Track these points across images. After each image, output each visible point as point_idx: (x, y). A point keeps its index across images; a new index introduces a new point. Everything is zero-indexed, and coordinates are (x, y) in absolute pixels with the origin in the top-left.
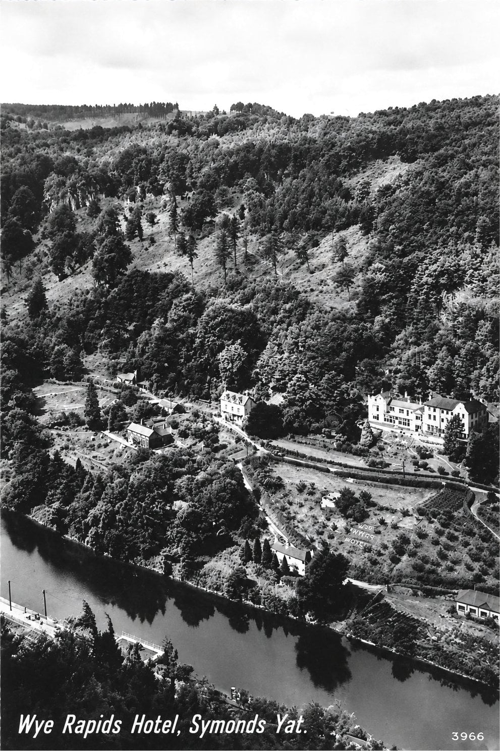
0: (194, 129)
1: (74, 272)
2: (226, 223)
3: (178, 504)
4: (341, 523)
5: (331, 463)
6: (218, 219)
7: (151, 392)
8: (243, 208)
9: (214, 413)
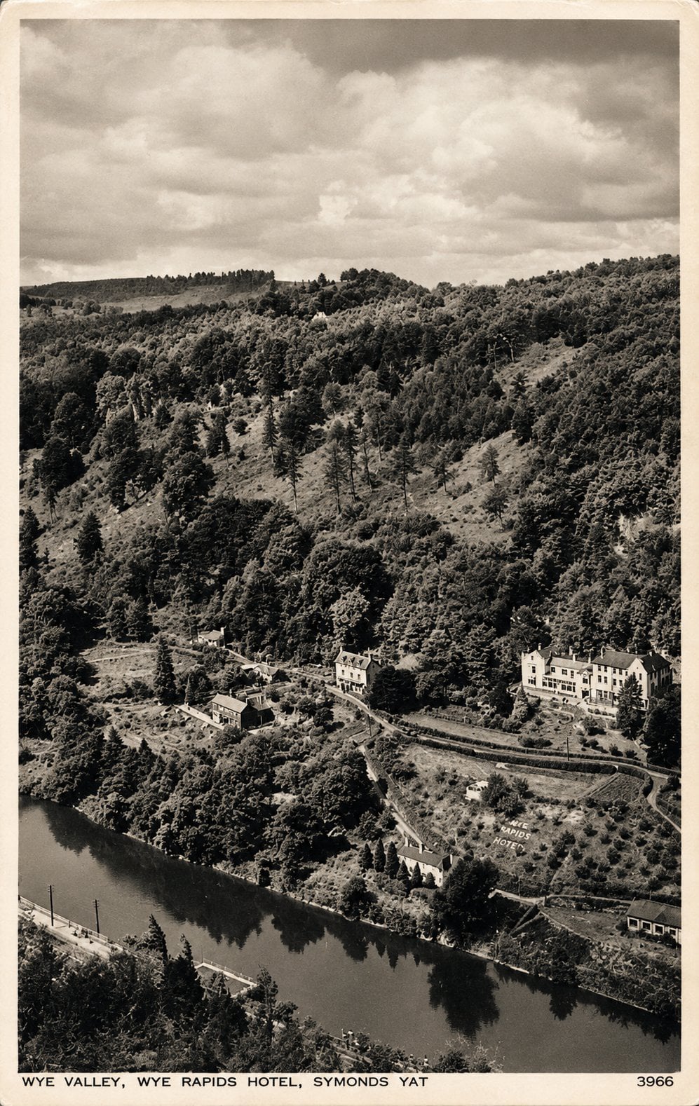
0: (293, 305)
1: (138, 501)
2: (339, 433)
3: (278, 797)
4: (489, 819)
5: (477, 743)
6: (328, 427)
7: (243, 654)
8: (360, 413)
9: (326, 681)
